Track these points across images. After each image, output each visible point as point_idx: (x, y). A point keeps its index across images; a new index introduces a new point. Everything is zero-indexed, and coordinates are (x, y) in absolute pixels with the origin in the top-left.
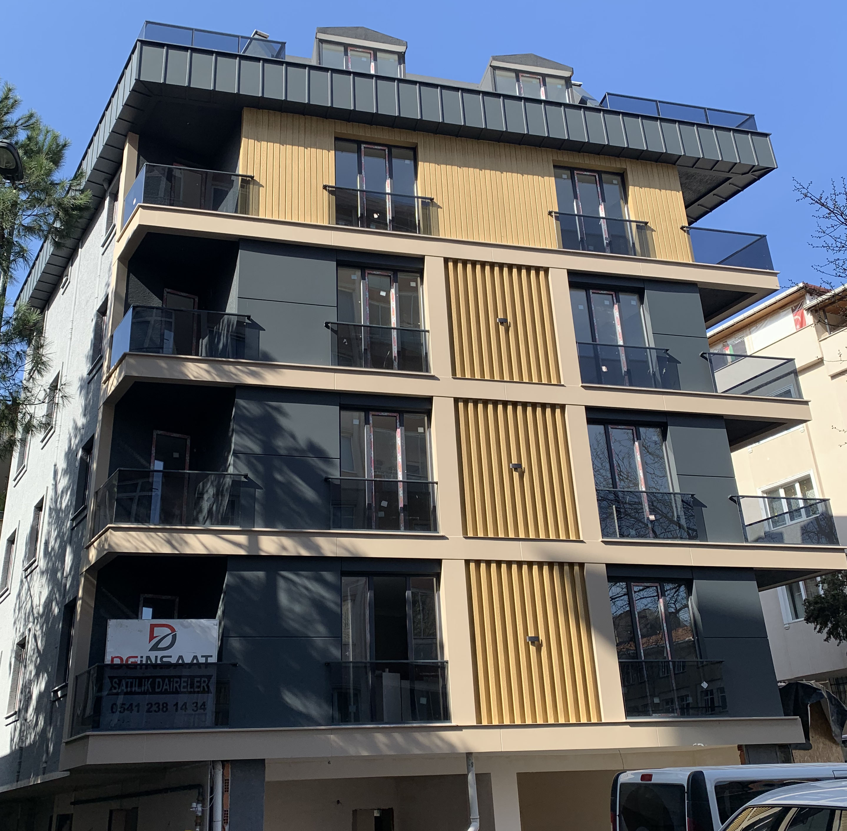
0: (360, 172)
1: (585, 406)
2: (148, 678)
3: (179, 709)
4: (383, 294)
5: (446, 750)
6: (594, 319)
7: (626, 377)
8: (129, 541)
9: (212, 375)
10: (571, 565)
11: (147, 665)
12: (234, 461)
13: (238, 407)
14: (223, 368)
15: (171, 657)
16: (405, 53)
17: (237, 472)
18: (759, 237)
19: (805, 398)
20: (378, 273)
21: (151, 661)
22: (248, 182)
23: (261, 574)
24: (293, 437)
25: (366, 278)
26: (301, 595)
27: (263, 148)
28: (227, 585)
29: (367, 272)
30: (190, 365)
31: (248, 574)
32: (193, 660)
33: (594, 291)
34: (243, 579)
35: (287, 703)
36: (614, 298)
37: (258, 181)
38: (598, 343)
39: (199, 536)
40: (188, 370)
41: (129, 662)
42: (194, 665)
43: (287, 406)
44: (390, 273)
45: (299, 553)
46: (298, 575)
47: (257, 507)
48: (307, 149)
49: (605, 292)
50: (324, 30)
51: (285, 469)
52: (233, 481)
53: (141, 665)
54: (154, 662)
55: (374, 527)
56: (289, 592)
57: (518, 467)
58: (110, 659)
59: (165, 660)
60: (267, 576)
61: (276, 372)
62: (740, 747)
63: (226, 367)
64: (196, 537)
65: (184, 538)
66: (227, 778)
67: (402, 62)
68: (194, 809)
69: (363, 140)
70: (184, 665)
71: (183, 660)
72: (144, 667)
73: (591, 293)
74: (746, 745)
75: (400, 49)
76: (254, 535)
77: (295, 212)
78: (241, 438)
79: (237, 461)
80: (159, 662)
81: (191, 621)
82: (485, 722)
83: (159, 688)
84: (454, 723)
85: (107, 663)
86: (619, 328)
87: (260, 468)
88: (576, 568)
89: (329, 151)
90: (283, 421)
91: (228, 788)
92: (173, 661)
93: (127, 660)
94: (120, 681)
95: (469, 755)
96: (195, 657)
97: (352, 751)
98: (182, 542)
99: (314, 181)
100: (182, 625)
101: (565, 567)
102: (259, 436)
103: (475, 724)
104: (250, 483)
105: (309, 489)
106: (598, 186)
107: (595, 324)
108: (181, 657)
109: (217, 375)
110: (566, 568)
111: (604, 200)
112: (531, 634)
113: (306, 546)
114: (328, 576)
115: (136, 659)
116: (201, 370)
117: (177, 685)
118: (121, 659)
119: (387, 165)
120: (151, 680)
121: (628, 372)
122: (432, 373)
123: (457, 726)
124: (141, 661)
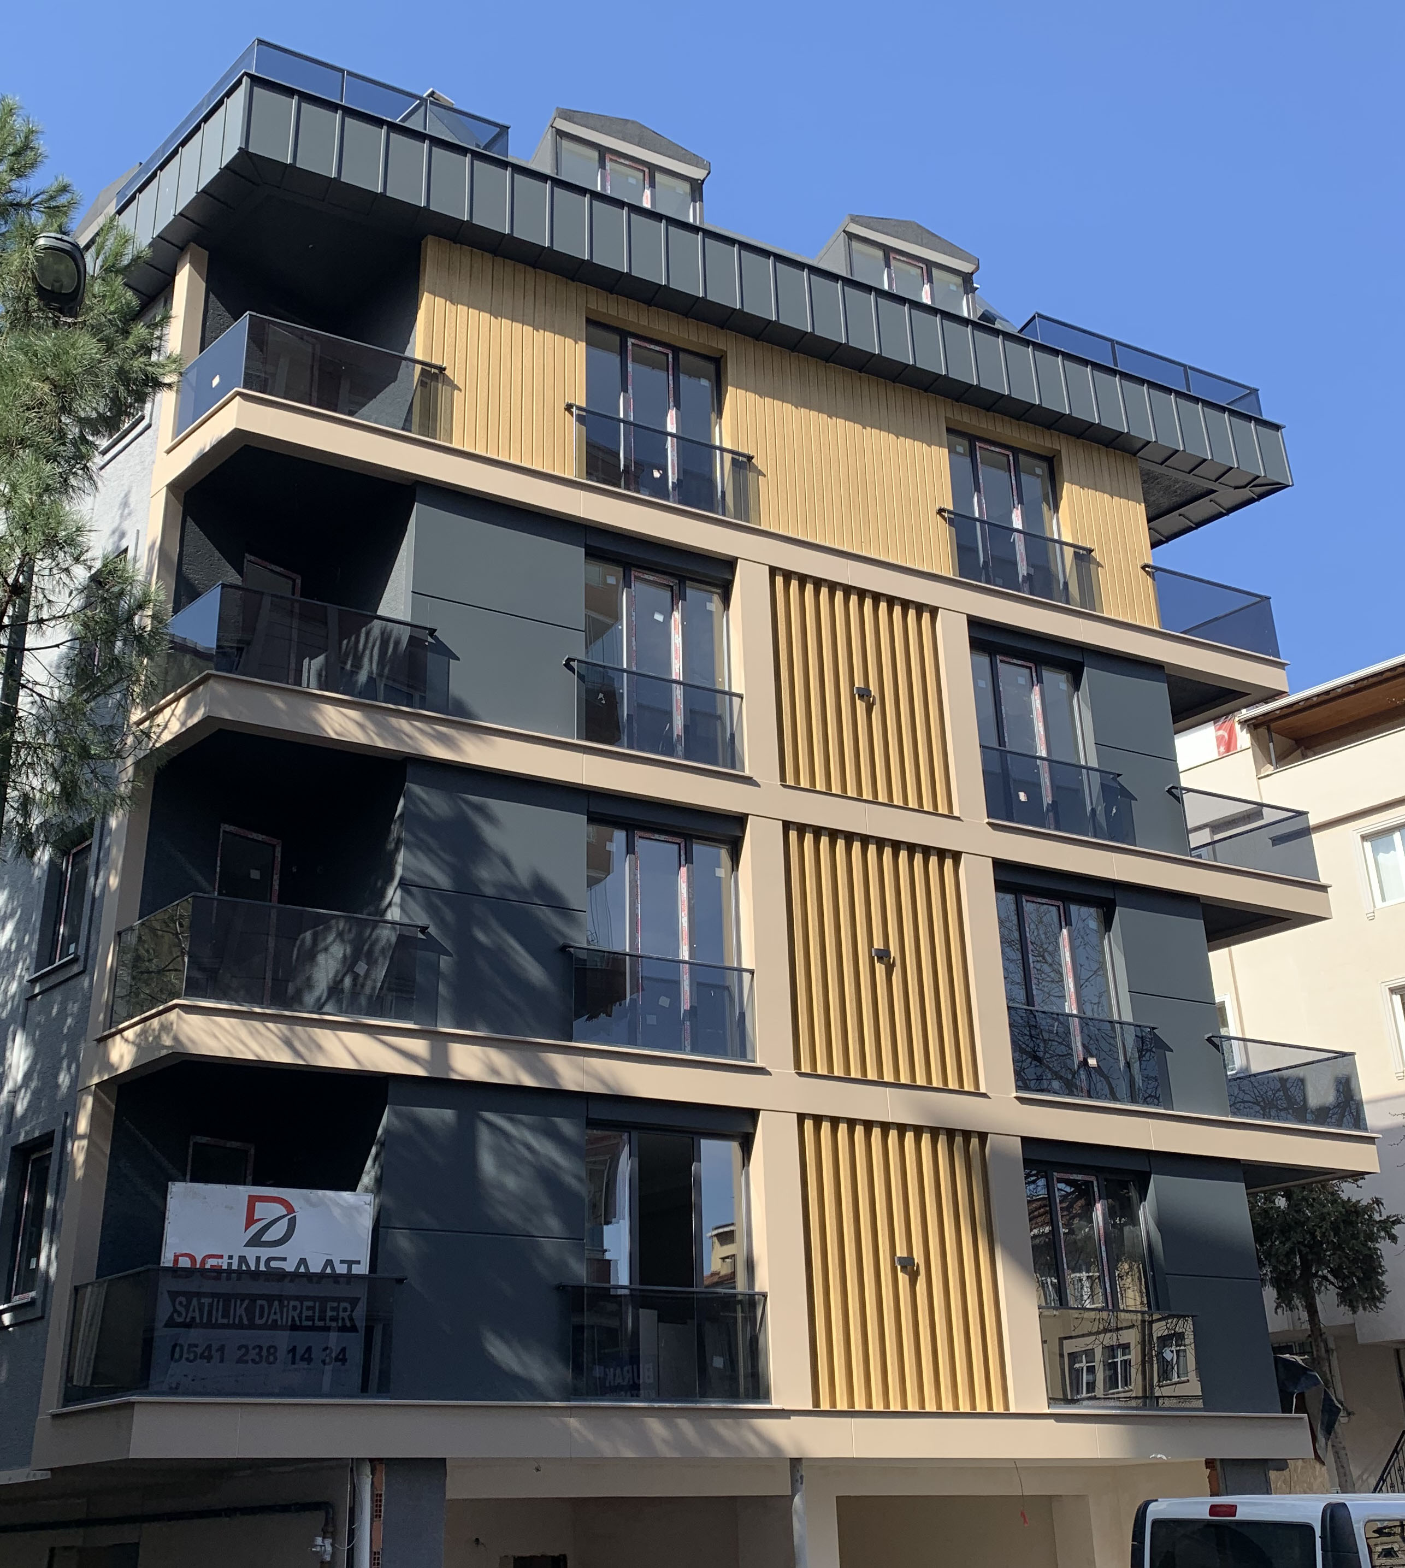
0: (625, 390)
1: (993, 858)
2: (243, 1298)
3: (298, 1357)
4: (659, 617)
5: (763, 1451)
6: (1003, 707)
7: (1051, 814)
8: (216, 1037)
9: (367, 733)
10: (967, 1135)
11: (239, 1272)
12: (402, 898)
13: (410, 798)
14: (388, 722)
15: (285, 1259)
16: (703, 181)
17: (406, 921)
18: (1258, 599)
19: (1323, 881)
20: (651, 578)
21: (247, 1265)
22: (435, 377)
23: (448, 1115)
24: (507, 863)
25: (633, 584)
26: (521, 1160)
27: (461, 317)
28: (386, 1131)
29: (634, 573)
30: (329, 709)
31: (428, 1114)
32: (325, 1268)
33: (1004, 659)
34: (418, 1124)
35: (493, 1356)
36: (1034, 675)
37: (452, 379)
38: (1008, 749)
39: (342, 1034)
40: (325, 718)
41: (208, 1266)
42: (327, 1278)
43: (497, 806)
44: (673, 582)
45: (519, 1081)
46: (511, 1120)
47: (442, 989)
48: (538, 331)
49: (1020, 662)
50: (568, 115)
51: (493, 923)
52: (401, 938)
53: (229, 1271)
54: (253, 1268)
55: (639, 1042)
56: (498, 1152)
57: (883, 955)
58: (173, 1258)
59: (273, 1264)
60: (459, 1117)
61: (480, 738)
62: (1210, 1463)
63: (395, 722)
64: (337, 1036)
65: (312, 1034)
66: (379, 1492)
67: (698, 199)
68: (318, 1549)
69: (632, 330)
70: (309, 1277)
71: (307, 1267)
72: (234, 1275)
73: (998, 661)
74: (1222, 1460)
75: (697, 173)
76: (439, 1040)
77: (515, 446)
78: (415, 856)
79: (408, 898)
80: (262, 1268)
81: (324, 1195)
82: (825, 1405)
83: (261, 1317)
84: (776, 1404)
85: (166, 1265)
86: (1039, 728)
87: (449, 916)
88: (975, 1141)
89: (576, 343)
90: (488, 832)
91: (380, 1511)
92: (289, 1267)
93: (203, 1261)
94: (189, 1302)
95: (796, 1463)
96: (329, 1263)
97: (607, 1449)
98: (313, 1046)
99: (549, 393)
100: (308, 1201)
101: (957, 1138)
102: (446, 857)
103: (810, 1407)
104: (431, 944)
105: (536, 964)
106: (1013, 474)
107: (1004, 716)
108: (303, 1261)
109: (378, 735)
110: (959, 1140)
111: (1021, 501)
112: (901, 1252)
113: (532, 1070)
114: (567, 1127)
115: (220, 1260)
116: (347, 721)
117: (296, 1314)
118: (193, 1259)
119: (671, 382)
120: (246, 1302)
121: (1054, 805)
122: (747, 773)
123: (783, 1410)
124: (230, 1264)
